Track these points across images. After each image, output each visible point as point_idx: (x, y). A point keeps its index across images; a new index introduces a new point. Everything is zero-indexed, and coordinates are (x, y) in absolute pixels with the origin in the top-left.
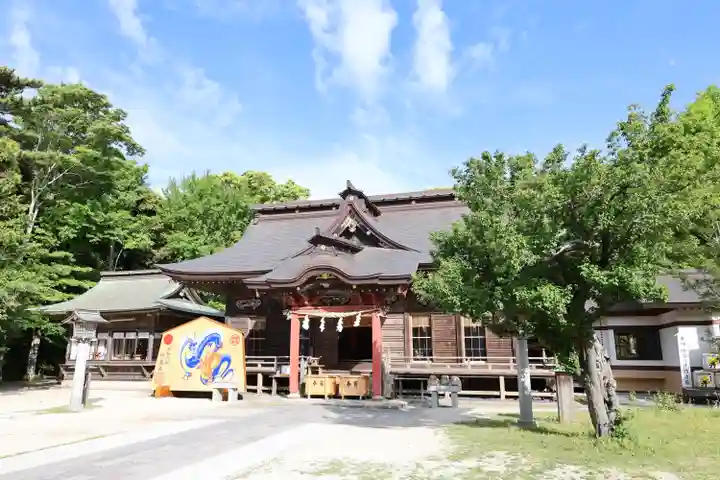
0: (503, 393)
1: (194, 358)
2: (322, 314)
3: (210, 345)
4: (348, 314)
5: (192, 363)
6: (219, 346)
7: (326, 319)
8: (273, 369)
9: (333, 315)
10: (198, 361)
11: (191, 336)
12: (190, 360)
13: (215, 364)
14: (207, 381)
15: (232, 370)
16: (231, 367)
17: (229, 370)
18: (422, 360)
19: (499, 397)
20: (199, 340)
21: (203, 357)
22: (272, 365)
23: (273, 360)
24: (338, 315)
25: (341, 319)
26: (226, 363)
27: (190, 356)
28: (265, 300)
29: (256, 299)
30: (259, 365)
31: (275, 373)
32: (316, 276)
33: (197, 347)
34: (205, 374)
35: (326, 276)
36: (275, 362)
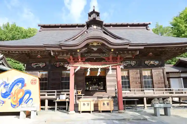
1: (7, 92)
2: (89, 66)
3: (18, 85)
4: (104, 66)
5: (5, 95)
6: (24, 85)
7: (91, 69)
8: (54, 97)
9: (95, 67)
10: (10, 94)
11: (5, 80)
12: (4, 94)
13: (21, 95)
14: (15, 106)
15: (32, 99)
16: (30, 98)
17: (29, 99)
18: (125, 90)
20: (11, 82)
21: (13, 91)
22: (54, 95)
23: (54, 92)
25: (100, 69)
26: (28, 95)
27: (4, 91)
28: (48, 63)
29: (42, 62)
30: (46, 95)
31: (56, 99)
32: (90, 44)
33: (9, 86)
34: (14, 102)
35: (95, 44)
36: (56, 93)
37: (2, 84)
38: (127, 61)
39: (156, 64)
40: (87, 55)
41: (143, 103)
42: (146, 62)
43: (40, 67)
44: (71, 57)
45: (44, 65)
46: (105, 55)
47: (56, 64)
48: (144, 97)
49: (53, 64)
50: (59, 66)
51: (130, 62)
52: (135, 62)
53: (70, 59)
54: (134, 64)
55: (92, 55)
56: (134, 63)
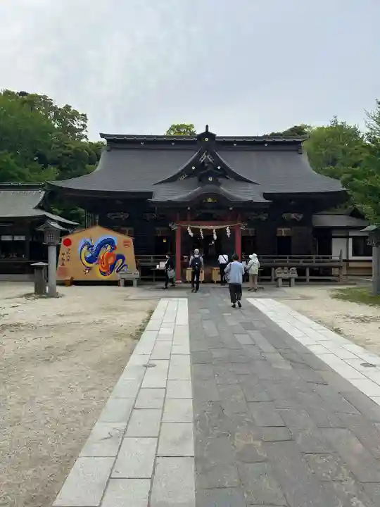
0: (308, 277)
1: (92, 256)
2: (200, 226)
3: (106, 247)
5: (90, 260)
6: (114, 248)
7: (203, 230)
8: (150, 264)
9: (208, 227)
10: (97, 259)
11: (88, 240)
12: (89, 258)
13: (111, 261)
14: (104, 273)
15: (126, 265)
16: (125, 263)
17: (123, 265)
19: (305, 280)
20: (95, 244)
21: (101, 255)
23: (150, 257)
24: (211, 227)
25: (214, 230)
26: (120, 261)
27: (89, 255)
28: (132, 213)
29: (124, 212)
31: (155, 267)
32: (204, 200)
33: (94, 248)
34: (104, 268)
35: (210, 200)
36: (152, 260)
37: (85, 245)
38: (255, 214)
39: (298, 218)
40: (199, 211)
43: (121, 219)
44: (178, 214)
45: (127, 216)
48: (271, 267)
53: (176, 217)
54: (265, 218)
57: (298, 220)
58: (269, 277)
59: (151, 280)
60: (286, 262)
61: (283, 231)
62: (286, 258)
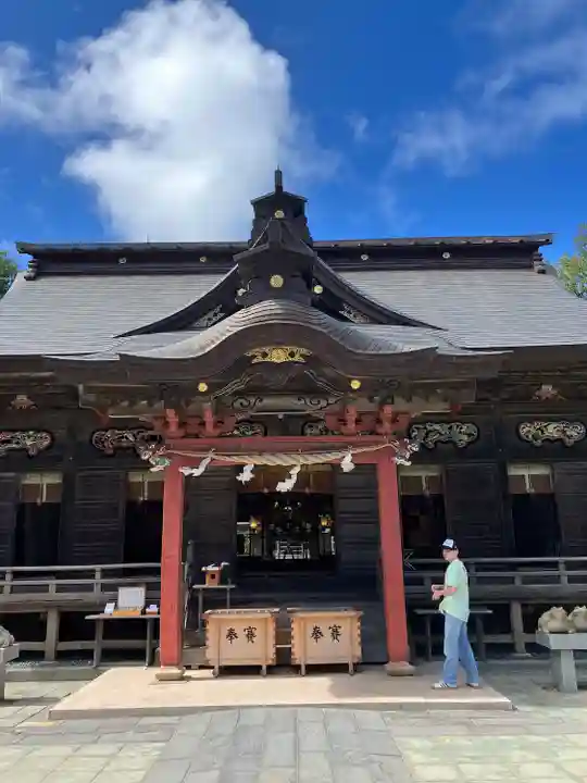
8: (94, 596)
22: (89, 588)
23: (90, 574)
28: (61, 433)
29: (38, 431)
30: (52, 589)
31: (100, 609)
32: (255, 357)
35: (278, 356)
36: (98, 580)
38: (437, 427)
39: (570, 437)
40: (245, 403)
41: (507, 628)
42: (527, 430)
43: (25, 450)
44: (171, 413)
45: (46, 443)
46: (323, 403)
47: (100, 441)
48: (511, 599)
49: (87, 437)
50: (115, 449)
51: (450, 428)
52: (473, 429)
53: (166, 424)
54: (466, 438)
55: (268, 402)
56: (469, 435)
57: (570, 442)
58: (504, 639)
59: (87, 655)
60: (557, 580)
61: (526, 475)
62: (555, 565)
